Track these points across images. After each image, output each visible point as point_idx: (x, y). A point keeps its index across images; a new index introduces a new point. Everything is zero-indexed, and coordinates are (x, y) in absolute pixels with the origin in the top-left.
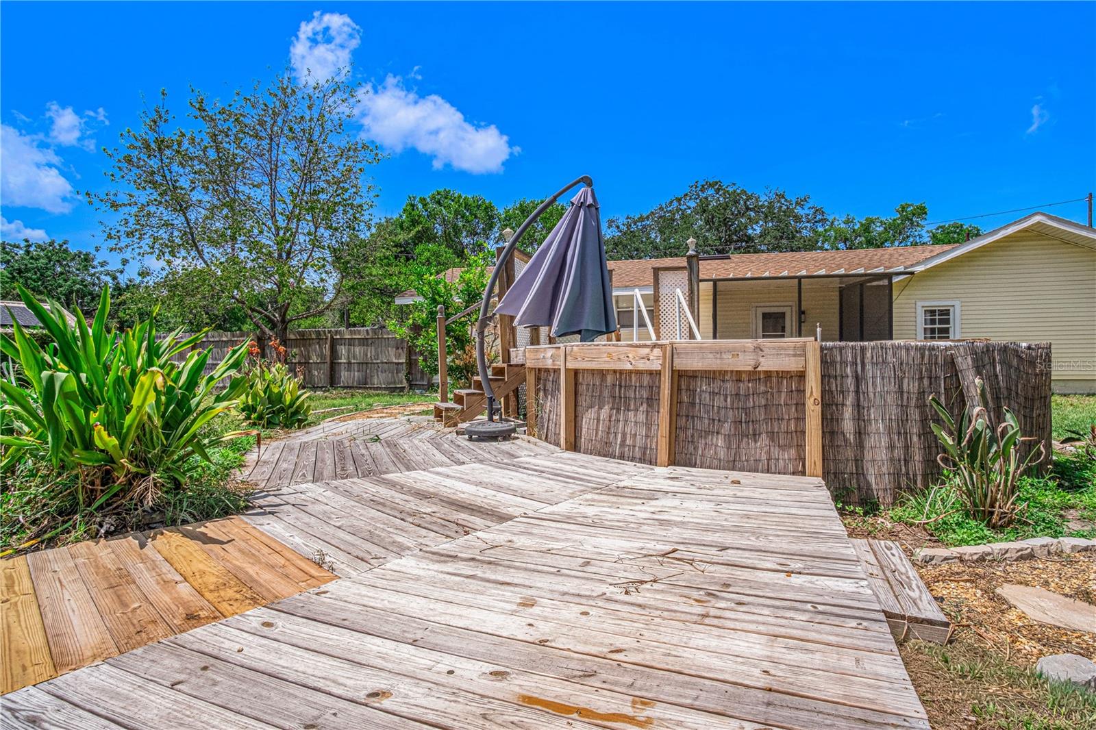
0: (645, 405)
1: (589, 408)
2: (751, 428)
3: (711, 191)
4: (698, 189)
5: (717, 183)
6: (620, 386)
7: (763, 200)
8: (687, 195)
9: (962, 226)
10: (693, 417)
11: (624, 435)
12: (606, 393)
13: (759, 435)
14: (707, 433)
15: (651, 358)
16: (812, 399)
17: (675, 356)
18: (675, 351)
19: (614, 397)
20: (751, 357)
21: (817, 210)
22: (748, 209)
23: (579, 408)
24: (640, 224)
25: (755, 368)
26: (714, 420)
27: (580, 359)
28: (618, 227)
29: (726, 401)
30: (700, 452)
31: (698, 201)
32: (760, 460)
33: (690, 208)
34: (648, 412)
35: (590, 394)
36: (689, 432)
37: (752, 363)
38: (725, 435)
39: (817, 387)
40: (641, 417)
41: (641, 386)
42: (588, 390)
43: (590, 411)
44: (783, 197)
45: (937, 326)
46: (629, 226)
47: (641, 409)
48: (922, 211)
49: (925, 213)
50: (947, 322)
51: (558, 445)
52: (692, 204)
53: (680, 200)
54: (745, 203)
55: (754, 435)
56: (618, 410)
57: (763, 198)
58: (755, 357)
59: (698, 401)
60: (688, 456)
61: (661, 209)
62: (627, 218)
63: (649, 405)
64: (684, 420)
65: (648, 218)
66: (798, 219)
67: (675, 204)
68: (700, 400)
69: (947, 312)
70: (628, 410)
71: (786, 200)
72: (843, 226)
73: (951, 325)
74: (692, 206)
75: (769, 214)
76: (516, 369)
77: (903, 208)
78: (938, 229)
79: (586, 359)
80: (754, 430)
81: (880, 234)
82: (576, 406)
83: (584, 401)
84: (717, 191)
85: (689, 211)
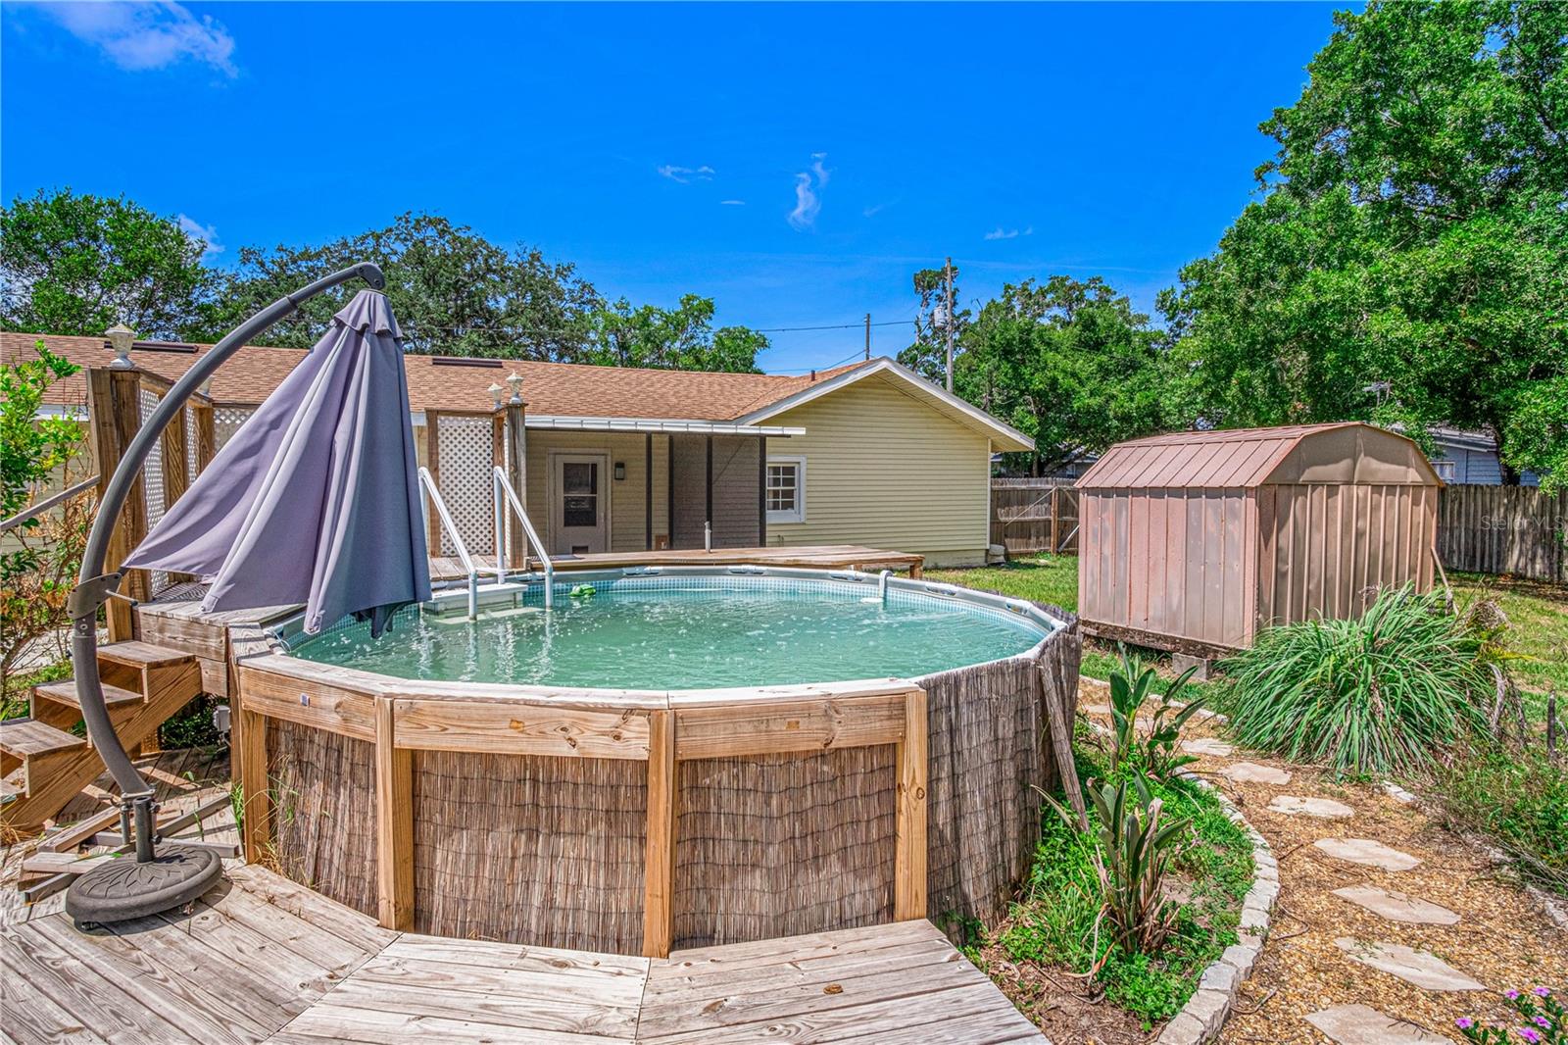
0: (602, 826)
1: (452, 828)
2: (810, 845)
3: (431, 232)
4: (410, 225)
5: (440, 221)
6: (535, 781)
7: (512, 260)
8: (391, 230)
9: (748, 331)
10: (704, 839)
11: (551, 884)
12: (498, 798)
13: (824, 856)
14: (735, 867)
15: (625, 734)
16: (914, 790)
17: (681, 733)
18: (680, 724)
19: (521, 806)
20: (820, 726)
21: (584, 287)
22: (489, 270)
23: (425, 828)
24: (304, 264)
25: (826, 745)
26: (745, 841)
27: (433, 728)
28: (262, 265)
29: (768, 804)
30: (722, 908)
31: (410, 244)
32: (827, 902)
33: (396, 253)
34: (608, 839)
35: (453, 795)
36: (698, 871)
37: (822, 735)
38: (768, 869)
39: (922, 768)
40: (597, 851)
41: (588, 785)
42: (447, 788)
43: (456, 836)
44: (538, 260)
45: (781, 488)
46: (283, 266)
47: (592, 832)
48: (709, 308)
49: (712, 312)
50: (791, 482)
51: (373, 911)
52: (401, 248)
53: (379, 237)
54: (486, 261)
55: (816, 857)
56: (533, 834)
57: (513, 257)
58: (826, 725)
59: (714, 808)
60: (699, 917)
61: (345, 245)
62: (280, 249)
63: (609, 825)
64: (688, 849)
65: (318, 255)
66: (559, 295)
67: (371, 242)
68: (720, 807)
69: (790, 470)
70: (558, 833)
71: (543, 265)
72: (614, 311)
73: (796, 487)
74: (399, 251)
75: (523, 283)
76: (171, 670)
77: (689, 300)
78: (722, 331)
79: (451, 730)
80: (816, 849)
81: (659, 329)
82: (415, 820)
83: (437, 815)
84: (442, 234)
85: (395, 259)
